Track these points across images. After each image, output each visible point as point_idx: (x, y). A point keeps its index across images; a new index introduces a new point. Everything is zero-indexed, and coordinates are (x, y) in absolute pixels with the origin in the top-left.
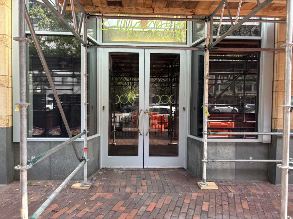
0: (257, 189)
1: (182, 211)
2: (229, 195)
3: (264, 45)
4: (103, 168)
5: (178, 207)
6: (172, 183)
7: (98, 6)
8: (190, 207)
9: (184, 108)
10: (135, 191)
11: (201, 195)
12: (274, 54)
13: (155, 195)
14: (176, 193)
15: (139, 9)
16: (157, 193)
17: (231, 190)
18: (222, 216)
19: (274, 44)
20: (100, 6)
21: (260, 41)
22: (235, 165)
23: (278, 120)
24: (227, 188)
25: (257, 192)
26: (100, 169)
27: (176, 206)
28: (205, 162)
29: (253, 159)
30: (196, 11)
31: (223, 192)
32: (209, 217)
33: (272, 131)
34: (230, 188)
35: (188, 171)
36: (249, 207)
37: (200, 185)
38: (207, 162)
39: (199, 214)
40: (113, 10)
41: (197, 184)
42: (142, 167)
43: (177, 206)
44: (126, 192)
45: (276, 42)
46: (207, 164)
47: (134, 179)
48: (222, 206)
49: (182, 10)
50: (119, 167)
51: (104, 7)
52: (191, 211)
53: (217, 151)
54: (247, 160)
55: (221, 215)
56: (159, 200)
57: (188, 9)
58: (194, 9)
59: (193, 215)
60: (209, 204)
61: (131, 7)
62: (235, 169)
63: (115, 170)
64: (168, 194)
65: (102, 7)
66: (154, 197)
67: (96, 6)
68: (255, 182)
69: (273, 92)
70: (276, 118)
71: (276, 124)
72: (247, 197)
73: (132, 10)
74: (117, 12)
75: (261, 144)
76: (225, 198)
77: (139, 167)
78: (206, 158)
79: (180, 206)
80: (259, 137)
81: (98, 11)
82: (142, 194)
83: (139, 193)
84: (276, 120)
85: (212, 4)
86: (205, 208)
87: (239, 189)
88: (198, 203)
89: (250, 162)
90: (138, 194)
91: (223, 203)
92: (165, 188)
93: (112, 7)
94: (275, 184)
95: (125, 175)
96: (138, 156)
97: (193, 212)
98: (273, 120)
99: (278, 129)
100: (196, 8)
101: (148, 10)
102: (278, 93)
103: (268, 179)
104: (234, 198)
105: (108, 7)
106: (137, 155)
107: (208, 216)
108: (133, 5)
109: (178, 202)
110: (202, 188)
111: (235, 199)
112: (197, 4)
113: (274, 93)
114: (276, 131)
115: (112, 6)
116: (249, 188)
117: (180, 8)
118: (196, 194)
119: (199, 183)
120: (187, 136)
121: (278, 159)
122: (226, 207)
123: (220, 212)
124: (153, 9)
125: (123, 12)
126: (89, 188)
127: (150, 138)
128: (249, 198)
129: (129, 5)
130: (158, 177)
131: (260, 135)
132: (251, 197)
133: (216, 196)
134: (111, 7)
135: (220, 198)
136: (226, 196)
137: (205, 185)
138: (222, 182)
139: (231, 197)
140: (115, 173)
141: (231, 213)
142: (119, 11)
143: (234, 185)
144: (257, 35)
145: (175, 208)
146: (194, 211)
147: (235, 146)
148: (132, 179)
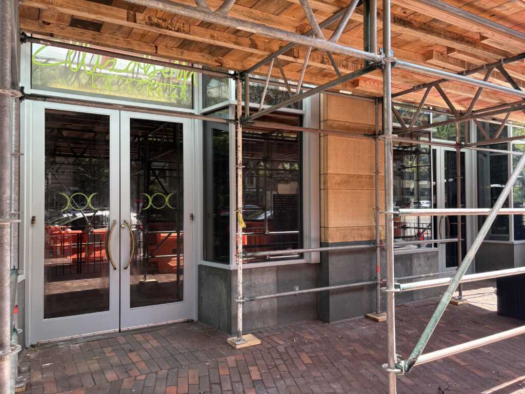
0: (311, 334)
1: (225, 388)
2: (280, 350)
3: (307, 122)
4: (32, 346)
5: (215, 384)
6: (186, 348)
7: (49, 24)
8: (233, 380)
9: (192, 216)
10: (126, 375)
11: (240, 357)
12: (320, 137)
13: (168, 374)
14: (200, 363)
15: (132, 42)
16: (168, 369)
17: (278, 342)
18: (284, 381)
19: (320, 122)
20: (52, 23)
21: (301, 117)
22: (276, 303)
23: (329, 229)
24: (271, 339)
25: (312, 338)
26: (27, 348)
27: (210, 383)
28: (241, 303)
29: (300, 290)
30: (224, 61)
31: (269, 346)
32: (267, 387)
33: (321, 245)
34: (276, 339)
35: (200, 323)
36: (312, 361)
37: (234, 341)
38: (243, 303)
39: (252, 386)
40: (80, 35)
41: (226, 343)
42: (117, 330)
43: (213, 384)
44: (109, 381)
45: (322, 120)
46: (243, 306)
47: (111, 355)
48: (277, 368)
49: (203, 56)
50: (69, 337)
51: (62, 26)
52: (237, 385)
53: (252, 283)
54: (293, 293)
55: (281, 380)
56: (177, 380)
57: (213, 55)
58: (221, 58)
59: (244, 391)
60: (258, 369)
61: (117, 36)
62: (278, 309)
63: (62, 345)
64: (188, 368)
65: (58, 26)
66: (167, 378)
67: (44, 22)
68: (303, 323)
69: (320, 189)
70: (326, 226)
71: (327, 234)
72: (303, 346)
73: (118, 41)
74: (87, 39)
75: (308, 265)
76: (275, 356)
77: (112, 331)
78: (241, 296)
79: (218, 381)
80: (306, 255)
81: (49, 32)
82: (143, 377)
83: (136, 377)
84: (326, 229)
85: (250, 56)
86: (255, 375)
87: (289, 338)
88: (241, 370)
89: (295, 295)
90: (135, 380)
91: (277, 363)
92: (178, 359)
93: (78, 30)
94: (328, 322)
95: (89, 350)
96: (108, 310)
97: (241, 386)
98: (323, 229)
99: (330, 242)
100: (225, 57)
101: (148, 47)
102: (327, 192)
103: (318, 316)
104: (287, 352)
105: (70, 28)
106: (106, 308)
107: (265, 386)
108: (121, 34)
109: (211, 375)
110: (238, 347)
111: (290, 353)
112: (228, 52)
113: (322, 191)
114: (327, 245)
115: (78, 27)
116: (300, 334)
117: (201, 53)
118: (233, 358)
119: (230, 339)
120: (199, 264)
121: (331, 286)
122: (283, 368)
123: (278, 377)
124: (156, 47)
125: (100, 42)
126: (24, 388)
127: (132, 274)
128: (307, 348)
129: (114, 33)
130: (155, 343)
131: (307, 252)
132: (308, 346)
133: (262, 354)
134: (76, 28)
135: (269, 356)
136: (276, 352)
137: (241, 341)
138: (260, 332)
139: (282, 351)
140: (64, 351)
141: (293, 374)
142: (93, 38)
143: (279, 333)
144: (297, 108)
145: (210, 387)
146: (243, 385)
147: (275, 273)
148: (108, 355)
